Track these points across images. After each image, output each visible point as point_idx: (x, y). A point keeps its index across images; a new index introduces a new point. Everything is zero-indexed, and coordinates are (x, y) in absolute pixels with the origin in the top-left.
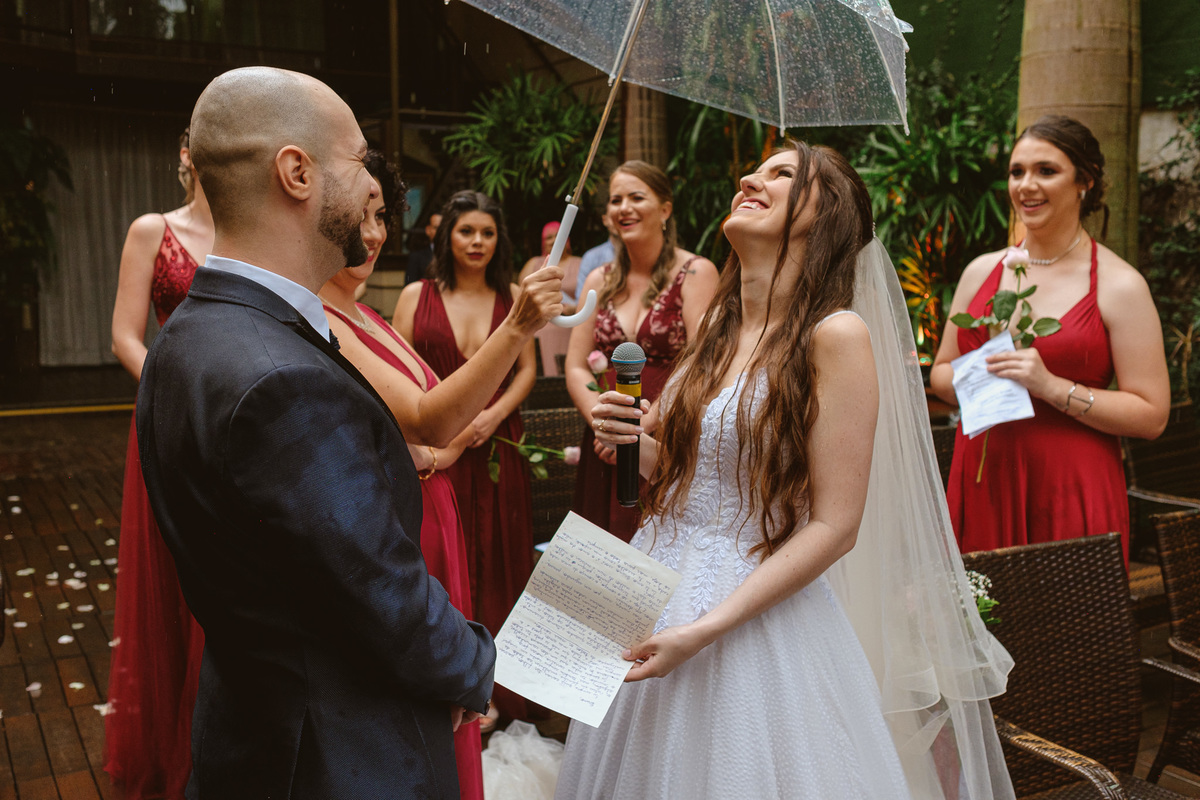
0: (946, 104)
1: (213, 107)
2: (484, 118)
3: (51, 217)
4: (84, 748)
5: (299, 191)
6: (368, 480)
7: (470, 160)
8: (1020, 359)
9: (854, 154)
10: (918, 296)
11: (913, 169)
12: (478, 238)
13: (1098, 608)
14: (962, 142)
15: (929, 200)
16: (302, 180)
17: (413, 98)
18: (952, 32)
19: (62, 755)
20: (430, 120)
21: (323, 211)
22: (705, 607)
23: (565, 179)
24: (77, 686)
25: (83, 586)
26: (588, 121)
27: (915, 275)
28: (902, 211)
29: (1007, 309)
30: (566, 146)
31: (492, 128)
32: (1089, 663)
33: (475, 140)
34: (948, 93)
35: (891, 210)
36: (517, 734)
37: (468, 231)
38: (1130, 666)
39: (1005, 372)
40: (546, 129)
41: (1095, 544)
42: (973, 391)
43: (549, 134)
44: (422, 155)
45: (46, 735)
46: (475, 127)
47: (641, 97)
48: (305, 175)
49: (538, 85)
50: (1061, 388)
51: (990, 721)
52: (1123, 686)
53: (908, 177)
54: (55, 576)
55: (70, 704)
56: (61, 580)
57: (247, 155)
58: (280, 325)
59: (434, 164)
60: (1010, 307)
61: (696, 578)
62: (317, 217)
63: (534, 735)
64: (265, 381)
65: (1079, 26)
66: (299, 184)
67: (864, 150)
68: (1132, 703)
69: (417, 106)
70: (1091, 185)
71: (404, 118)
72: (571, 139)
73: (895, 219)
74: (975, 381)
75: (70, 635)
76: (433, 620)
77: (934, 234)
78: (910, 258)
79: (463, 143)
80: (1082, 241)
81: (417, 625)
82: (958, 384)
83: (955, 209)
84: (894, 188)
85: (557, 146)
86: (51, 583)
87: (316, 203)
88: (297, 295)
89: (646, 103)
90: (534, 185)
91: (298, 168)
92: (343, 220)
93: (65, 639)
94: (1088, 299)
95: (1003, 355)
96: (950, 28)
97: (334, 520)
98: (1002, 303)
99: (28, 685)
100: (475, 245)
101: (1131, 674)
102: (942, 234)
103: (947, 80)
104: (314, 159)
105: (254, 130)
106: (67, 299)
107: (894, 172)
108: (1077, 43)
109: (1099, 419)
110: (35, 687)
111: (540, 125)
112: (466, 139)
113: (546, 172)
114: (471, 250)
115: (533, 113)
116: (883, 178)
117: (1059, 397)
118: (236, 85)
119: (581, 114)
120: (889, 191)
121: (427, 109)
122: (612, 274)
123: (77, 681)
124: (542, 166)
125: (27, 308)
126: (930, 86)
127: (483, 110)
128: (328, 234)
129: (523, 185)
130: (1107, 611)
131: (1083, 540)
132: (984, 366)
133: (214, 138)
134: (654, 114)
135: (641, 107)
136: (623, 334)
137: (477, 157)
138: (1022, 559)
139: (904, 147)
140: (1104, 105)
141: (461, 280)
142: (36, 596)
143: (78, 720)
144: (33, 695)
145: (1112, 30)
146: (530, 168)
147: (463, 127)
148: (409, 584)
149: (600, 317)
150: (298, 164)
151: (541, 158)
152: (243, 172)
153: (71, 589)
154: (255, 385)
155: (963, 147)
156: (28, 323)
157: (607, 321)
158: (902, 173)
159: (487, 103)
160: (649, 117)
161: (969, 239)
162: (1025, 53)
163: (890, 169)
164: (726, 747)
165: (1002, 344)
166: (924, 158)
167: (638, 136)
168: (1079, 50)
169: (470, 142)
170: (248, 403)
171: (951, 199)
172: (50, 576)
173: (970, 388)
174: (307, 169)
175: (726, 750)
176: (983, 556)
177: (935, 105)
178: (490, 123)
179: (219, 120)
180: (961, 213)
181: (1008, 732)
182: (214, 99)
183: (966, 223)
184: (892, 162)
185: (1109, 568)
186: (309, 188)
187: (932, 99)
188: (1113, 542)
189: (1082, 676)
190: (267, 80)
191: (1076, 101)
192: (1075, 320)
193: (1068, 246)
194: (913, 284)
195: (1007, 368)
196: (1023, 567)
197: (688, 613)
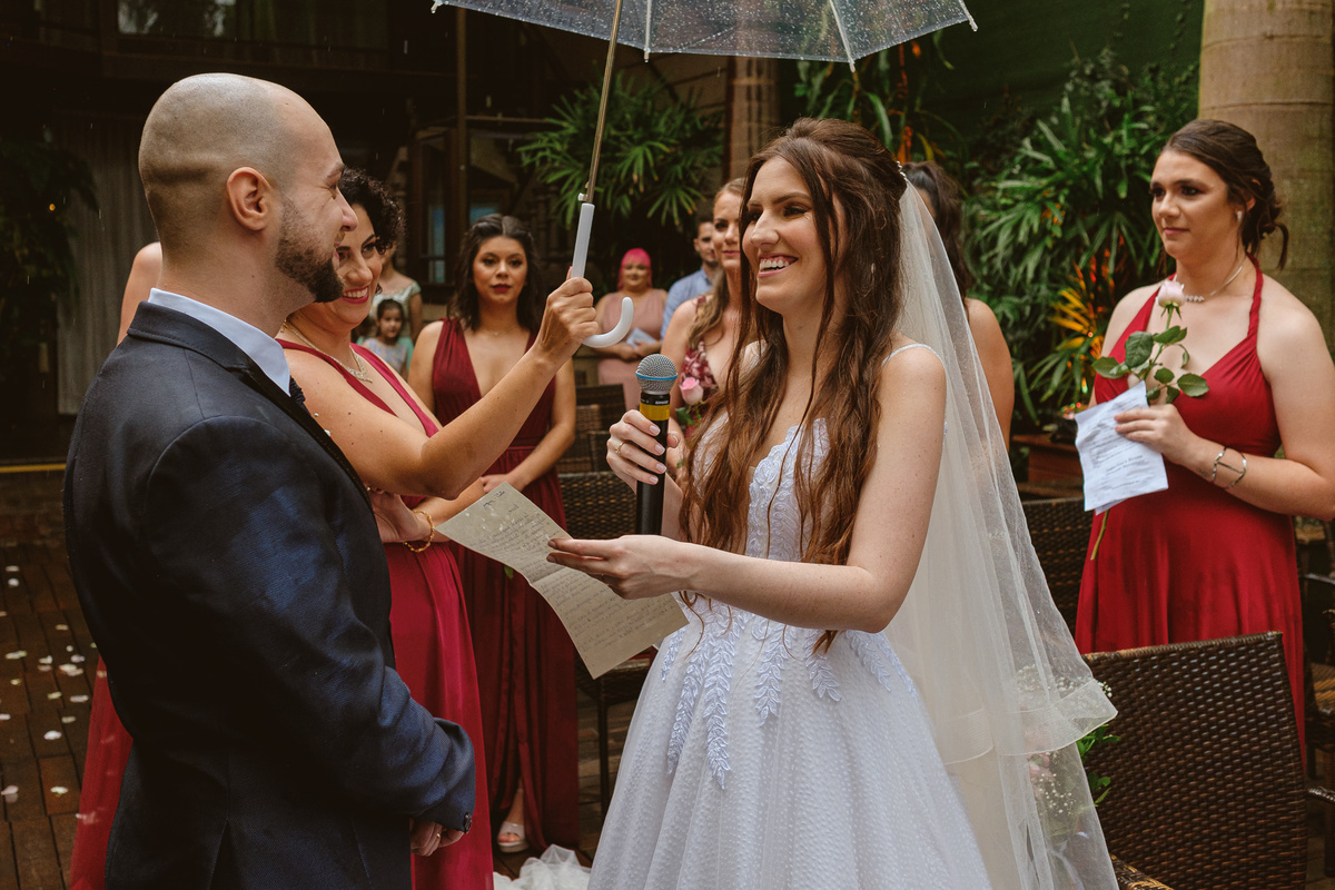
0: (1117, 103)
1: (165, 118)
2: (565, 124)
3: (73, 243)
4: (59, 865)
5: (253, 219)
6: (310, 554)
7: (548, 173)
8: (1153, 419)
9: (1007, 163)
10: (1079, 335)
11: (1070, 182)
12: (503, 267)
13: (1253, 725)
14: (1132, 150)
15: (1092, 219)
16: (259, 209)
17: (489, 102)
18: (1126, 16)
19: (34, 872)
20: (507, 128)
21: (280, 244)
22: (773, 711)
23: (661, 194)
24: (60, 790)
25: (80, 672)
26: (687, 127)
27: (1077, 310)
28: (1058, 232)
29: (1140, 355)
30: (661, 157)
31: (574, 136)
32: (1239, 793)
33: (554, 151)
34: (1119, 89)
35: (1044, 231)
36: (553, 862)
37: (491, 260)
38: (1293, 797)
39: (1135, 434)
40: (636, 137)
41: (1249, 646)
42: (1099, 453)
43: (640, 143)
44: (498, 168)
45: (18, 849)
46: (554, 135)
47: (749, 98)
48: (262, 202)
49: (629, 86)
50: (1204, 452)
51: (1105, 864)
52: (1284, 822)
53: (1066, 191)
54: (49, 660)
55: (49, 812)
56: (55, 665)
57: (197, 175)
58: (222, 372)
59: (512, 178)
60: (1143, 352)
61: (759, 675)
62: (275, 251)
63: (574, 863)
64: (189, 434)
65: (1271, 7)
66: (253, 212)
67: (1018, 159)
68: (1295, 843)
69: (493, 112)
70: (1251, 204)
71: (470, 124)
72: (664, 148)
73: (1049, 242)
74: (1101, 443)
75: (57, 730)
76: (387, 722)
77: (1100, 259)
78: (1071, 290)
79: (540, 154)
80: (1245, 273)
81: (365, 725)
82: (1082, 444)
83: (1124, 229)
84: (1049, 205)
85: (650, 156)
86: (44, 669)
87: (272, 233)
88: (248, 338)
89: (755, 105)
90: (623, 203)
91: (254, 193)
92: (306, 257)
93: (52, 735)
94: (1245, 345)
95: (1133, 412)
96: (1124, 10)
97: (266, 598)
98: (1135, 348)
99: (3, 789)
100: (499, 276)
101: (1294, 807)
102: (1108, 259)
103: (1120, 73)
104: (273, 184)
105: (207, 147)
106: (90, 338)
107: (1049, 185)
108: (1268, 29)
109: (1252, 491)
110: (11, 791)
111: (629, 132)
112: (544, 149)
113: (636, 187)
114: (495, 281)
115: (623, 118)
116: (1039, 191)
117: (1202, 464)
118: (192, 95)
119: (679, 119)
120: (1043, 208)
121: (504, 115)
122: (706, 307)
123: (60, 786)
124: (632, 180)
125: (44, 346)
126: (1098, 80)
127: (564, 115)
128: (288, 270)
129: (609, 203)
130: (1263, 728)
131: (1234, 641)
132: (1112, 423)
133: (162, 153)
134: (765, 118)
135: (750, 109)
136: (714, 382)
137: (556, 170)
138: (1154, 662)
139: (1061, 155)
140: (1302, 103)
141: (486, 317)
142: (25, 683)
143: (56, 831)
144: (8, 800)
145: (1312, 13)
146: (618, 182)
147: (539, 135)
148: (359, 676)
149: (687, 359)
150: (254, 189)
151: (631, 170)
152: (191, 194)
153: (66, 676)
154: (177, 439)
155: (1133, 153)
156: (45, 365)
157: (696, 365)
158: (1059, 186)
159: (569, 108)
160: (759, 121)
161: (1141, 266)
162: (1205, 41)
163: (1044, 182)
164: (808, 878)
165: (1135, 397)
166: (1085, 169)
167: (746, 144)
168: (1271, 37)
169: (548, 153)
170: (169, 459)
171: (1119, 217)
172: (43, 661)
173: (1095, 451)
174: (265, 195)
175: (808, 882)
176: (1104, 658)
177: (1104, 104)
178: (572, 130)
179: (170, 134)
180: (1131, 234)
181: (1126, 877)
182: (167, 109)
183: (1138, 248)
184: (1047, 173)
185: (1267, 676)
186: (265, 217)
187: (1101, 96)
188: (1272, 643)
189: (1231, 809)
190: (229, 90)
191: (1268, 100)
192: (1226, 370)
193: (1226, 278)
194: (1076, 321)
195: (1137, 429)
196: (1155, 672)
197: (750, 718)
